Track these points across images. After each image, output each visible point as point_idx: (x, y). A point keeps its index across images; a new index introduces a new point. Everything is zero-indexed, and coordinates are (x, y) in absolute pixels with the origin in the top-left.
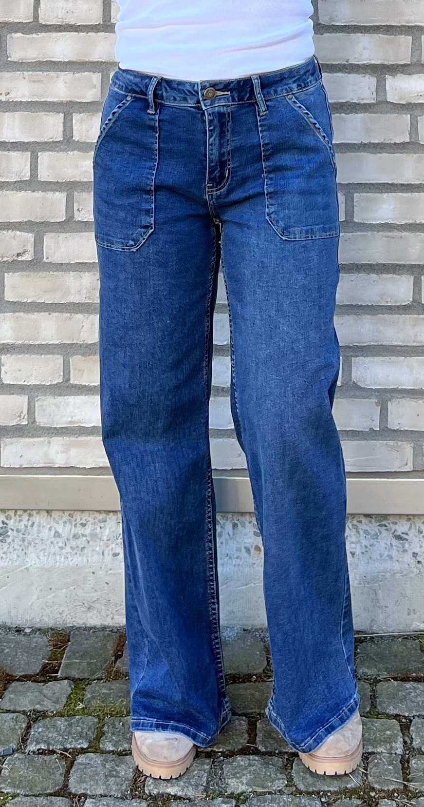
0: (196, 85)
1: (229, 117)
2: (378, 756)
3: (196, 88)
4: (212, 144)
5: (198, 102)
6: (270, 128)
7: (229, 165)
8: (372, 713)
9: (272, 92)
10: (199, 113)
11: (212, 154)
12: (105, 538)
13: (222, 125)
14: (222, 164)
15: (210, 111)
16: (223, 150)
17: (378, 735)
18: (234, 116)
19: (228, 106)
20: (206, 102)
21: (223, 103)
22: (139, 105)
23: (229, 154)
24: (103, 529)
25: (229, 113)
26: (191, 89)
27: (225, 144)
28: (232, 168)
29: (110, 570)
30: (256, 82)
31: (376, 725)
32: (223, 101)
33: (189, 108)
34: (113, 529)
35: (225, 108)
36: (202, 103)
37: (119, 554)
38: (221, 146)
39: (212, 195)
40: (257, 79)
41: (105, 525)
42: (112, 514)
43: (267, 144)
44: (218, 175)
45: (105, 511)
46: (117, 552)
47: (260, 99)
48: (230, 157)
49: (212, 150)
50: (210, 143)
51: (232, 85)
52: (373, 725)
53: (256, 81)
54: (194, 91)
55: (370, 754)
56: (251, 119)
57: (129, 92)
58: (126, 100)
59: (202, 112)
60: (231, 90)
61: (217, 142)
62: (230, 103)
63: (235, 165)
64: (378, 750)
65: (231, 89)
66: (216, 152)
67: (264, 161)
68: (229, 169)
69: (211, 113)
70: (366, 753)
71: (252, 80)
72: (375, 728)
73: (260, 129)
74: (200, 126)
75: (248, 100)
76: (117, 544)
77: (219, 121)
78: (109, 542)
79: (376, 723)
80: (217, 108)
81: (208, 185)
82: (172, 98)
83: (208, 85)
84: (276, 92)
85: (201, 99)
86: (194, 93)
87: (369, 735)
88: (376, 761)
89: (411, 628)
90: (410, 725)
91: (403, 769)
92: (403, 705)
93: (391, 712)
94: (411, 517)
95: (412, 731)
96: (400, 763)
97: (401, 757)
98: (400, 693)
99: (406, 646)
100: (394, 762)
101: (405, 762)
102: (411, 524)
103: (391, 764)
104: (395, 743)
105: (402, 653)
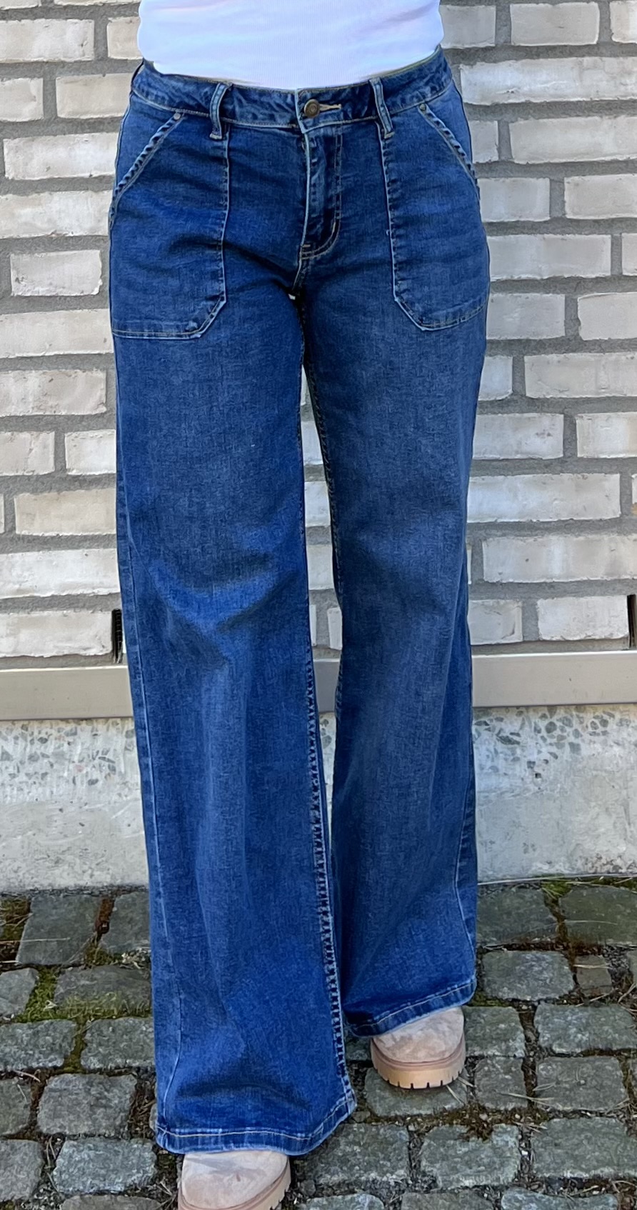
0: (289, 96)
1: (339, 142)
2: (489, 1061)
3: (289, 100)
4: (314, 185)
5: (294, 121)
6: (398, 156)
7: (338, 215)
8: (478, 998)
9: (399, 102)
10: (294, 138)
11: (314, 200)
12: (76, 759)
13: (330, 155)
14: (328, 214)
15: (312, 135)
16: (332, 192)
17: (488, 1031)
18: (347, 140)
19: (338, 126)
20: (306, 121)
21: (331, 122)
22: (196, 126)
23: (338, 199)
24: (73, 745)
25: (339, 137)
26: (282, 102)
27: (334, 184)
28: (342, 219)
29: (86, 804)
30: (377, 89)
31: (485, 1015)
32: (330, 118)
33: (278, 131)
34: (87, 745)
35: (334, 129)
36: (300, 122)
37: (97, 781)
38: (328, 186)
39: (308, 260)
40: (378, 83)
41: (74, 740)
42: (84, 722)
43: (394, 182)
44: (320, 231)
45: (73, 719)
46: (94, 778)
47: (383, 114)
48: (339, 203)
49: (314, 193)
50: (312, 182)
51: (344, 95)
52: (479, 1016)
53: (378, 87)
54: (288, 105)
55: (476, 1058)
56: (371, 145)
57: (177, 107)
58: (173, 119)
59: (298, 136)
60: (343, 102)
61: (323, 181)
62: (341, 122)
63: (347, 215)
64: (489, 1053)
65: (342, 100)
66: (320, 196)
67: (390, 210)
68: (337, 221)
69: (313, 137)
70: (470, 1057)
71: (371, 86)
72: (482, 1021)
73: (384, 159)
74: (295, 157)
75: (366, 116)
76: (94, 767)
77: (325, 149)
78: (83, 764)
79: (484, 1012)
80: (322, 130)
81: (305, 246)
82: (250, 116)
83: (309, 95)
84: (403, 101)
85: (299, 117)
86: (287, 108)
87: (475, 1030)
88: (486, 1068)
89: (530, 872)
90: (534, 1014)
91: (526, 1078)
92: (522, 985)
93: (506, 997)
94: (523, 710)
95: (538, 1022)
96: (522, 1069)
97: (522, 1061)
98: (518, 968)
99: (522, 898)
100: (513, 1069)
101: (528, 1068)
102: (523, 719)
103: (508, 1071)
104: (514, 1040)
105: (518, 908)
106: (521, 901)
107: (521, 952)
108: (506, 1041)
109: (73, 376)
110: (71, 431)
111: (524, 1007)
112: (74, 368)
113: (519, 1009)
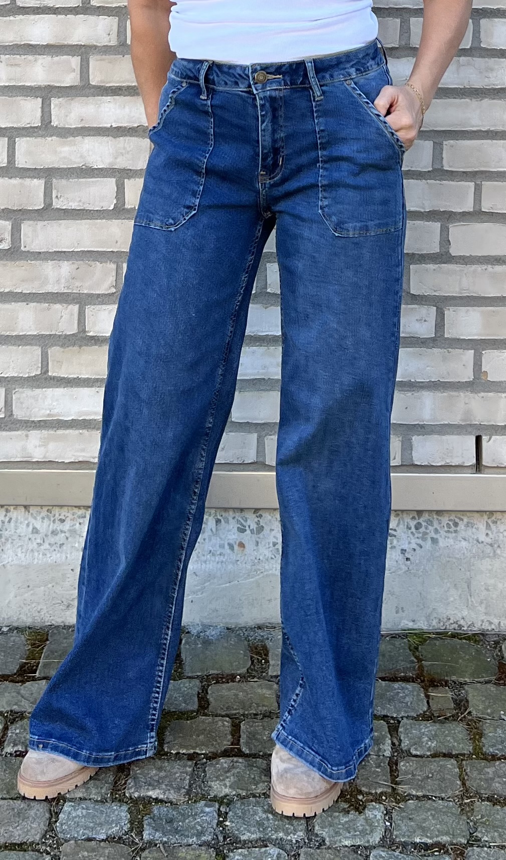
0: (246, 68)
1: (281, 102)
3: (246, 71)
4: (264, 130)
5: (250, 86)
6: (325, 113)
7: (283, 152)
9: (328, 77)
10: (250, 98)
11: (264, 141)
13: (274, 110)
14: (276, 151)
15: (262, 95)
16: (277, 136)
18: (286, 101)
19: (280, 90)
20: (256, 85)
21: (276, 87)
22: (193, 90)
23: (282, 141)
25: (281, 98)
26: (241, 73)
27: (278, 130)
28: (286, 155)
30: (309, 66)
32: (274, 84)
33: (241, 93)
35: (277, 92)
36: (253, 86)
38: (274, 131)
39: (265, 183)
40: (310, 62)
43: (322, 131)
44: (271, 162)
47: (314, 83)
48: (283, 144)
50: (263, 128)
53: (310, 64)
54: (246, 75)
56: (304, 104)
57: (185, 78)
58: (182, 86)
59: (253, 96)
60: (284, 74)
61: (270, 128)
62: (282, 87)
63: (289, 152)
65: (283, 72)
66: (268, 138)
67: (320, 150)
68: (283, 157)
69: (262, 97)
71: (305, 64)
73: (315, 115)
74: (250, 110)
75: (301, 83)
77: (271, 106)
80: (268, 92)
81: (262, 173)
82: (223, 83)
83: (259, 68)
84: (331, 76)
85: (252, 83)
86: (245, 77)
89: (400, 627)
90: (398, 726)
91: (391, 771)
92: (391, 706)
93: (379, 713)
94: (400, 513)
95: (401, 732)
96: (389, 765)
97: (388, 759)
98: (388, 693)
99: (394, 645)
100: (382, 764)
101: (393, 764)
102: (399, 520)
103: (379, 766)
104: (383, 744)
105: (390, 652)
106: (392, 647)
107: (390, 683)
108: (378, 744)
109: (93, 266)
110: (90, 304)
111: (392, 721)
112: (94, 260)
113: (388, 723)
